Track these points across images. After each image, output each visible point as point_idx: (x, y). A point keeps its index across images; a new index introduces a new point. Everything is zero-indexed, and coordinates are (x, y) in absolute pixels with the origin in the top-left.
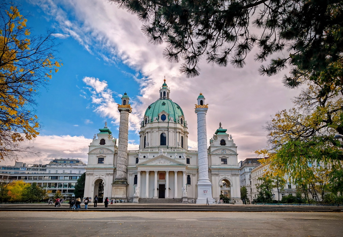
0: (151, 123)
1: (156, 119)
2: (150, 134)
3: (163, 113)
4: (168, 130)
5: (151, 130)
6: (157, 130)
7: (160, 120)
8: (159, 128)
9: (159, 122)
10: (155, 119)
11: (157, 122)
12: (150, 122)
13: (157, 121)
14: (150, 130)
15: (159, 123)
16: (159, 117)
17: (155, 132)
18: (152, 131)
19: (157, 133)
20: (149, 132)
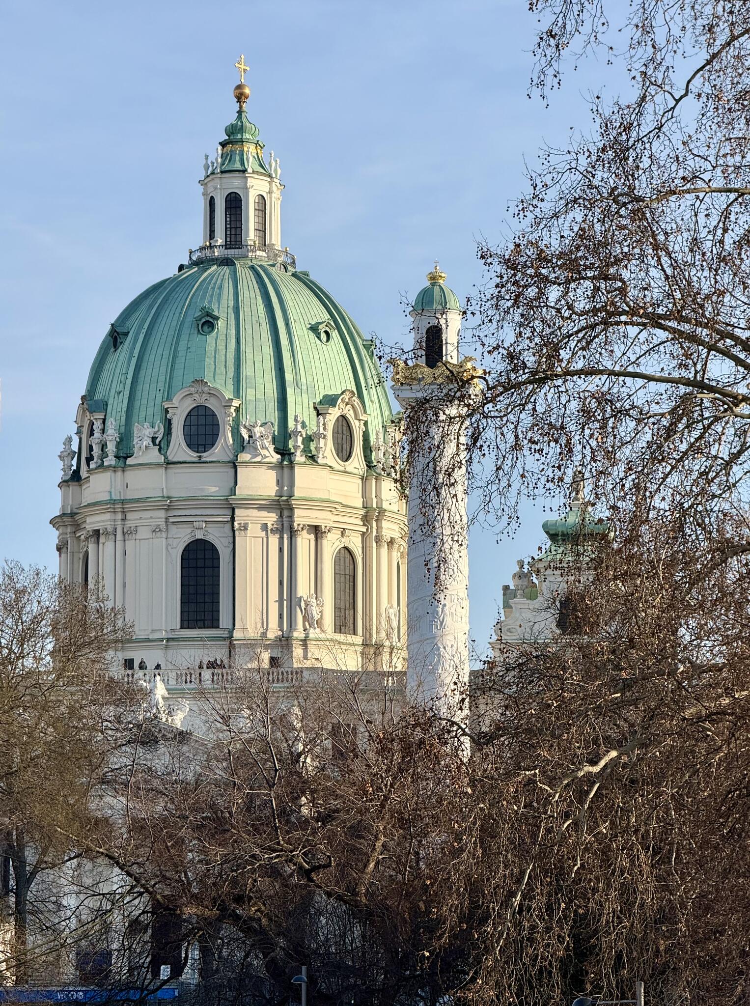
0: (114, 468)
1: (154, 439)
2: (109, 545)
3: (201, 400)
4: (233, 519)
5: (119, 516)
6: (155, 522)
7: (179, 448)
8: (169, 505)
9: (168, 463)
10: (143, 434)
11: (158, 465)
12: (110, 461)
13: (154, 455)
14: (107, 516)
15: (174, 470)
16: (168, 424)
17: (143, 533)
18: (128, 524)
19: (160, 542)
20: (107, 534)
